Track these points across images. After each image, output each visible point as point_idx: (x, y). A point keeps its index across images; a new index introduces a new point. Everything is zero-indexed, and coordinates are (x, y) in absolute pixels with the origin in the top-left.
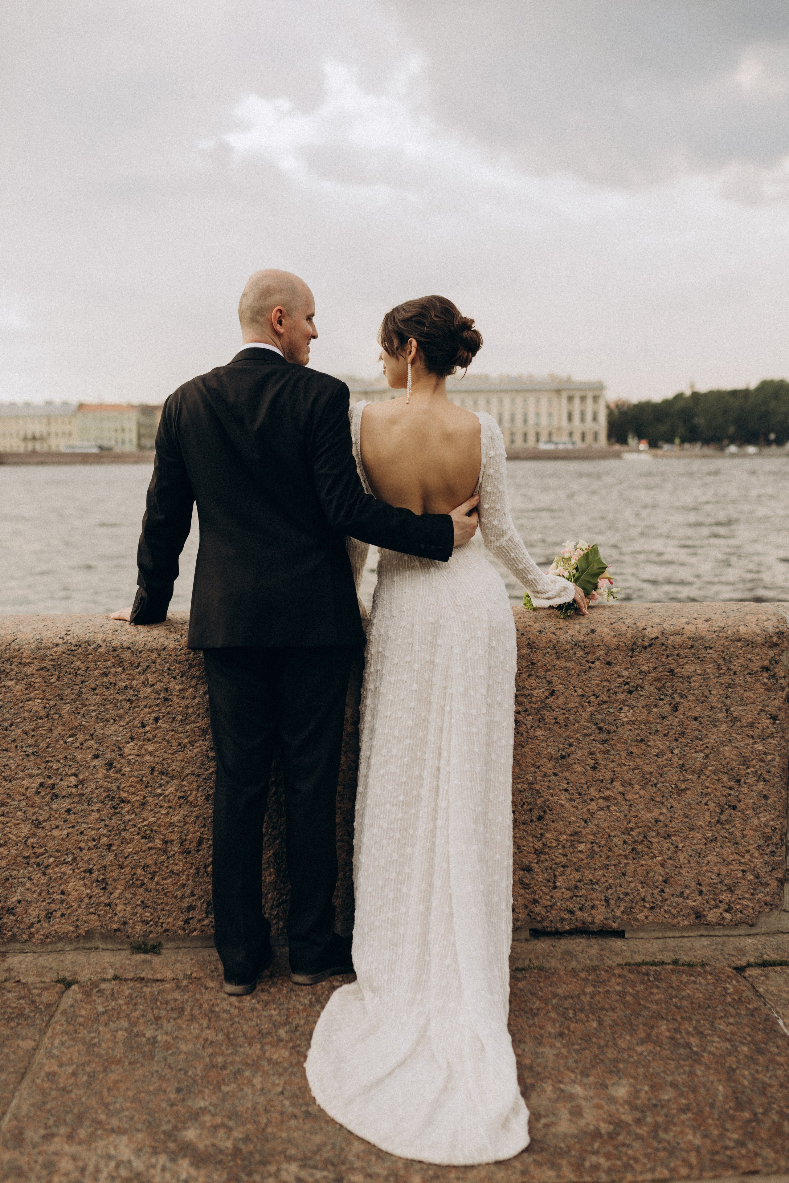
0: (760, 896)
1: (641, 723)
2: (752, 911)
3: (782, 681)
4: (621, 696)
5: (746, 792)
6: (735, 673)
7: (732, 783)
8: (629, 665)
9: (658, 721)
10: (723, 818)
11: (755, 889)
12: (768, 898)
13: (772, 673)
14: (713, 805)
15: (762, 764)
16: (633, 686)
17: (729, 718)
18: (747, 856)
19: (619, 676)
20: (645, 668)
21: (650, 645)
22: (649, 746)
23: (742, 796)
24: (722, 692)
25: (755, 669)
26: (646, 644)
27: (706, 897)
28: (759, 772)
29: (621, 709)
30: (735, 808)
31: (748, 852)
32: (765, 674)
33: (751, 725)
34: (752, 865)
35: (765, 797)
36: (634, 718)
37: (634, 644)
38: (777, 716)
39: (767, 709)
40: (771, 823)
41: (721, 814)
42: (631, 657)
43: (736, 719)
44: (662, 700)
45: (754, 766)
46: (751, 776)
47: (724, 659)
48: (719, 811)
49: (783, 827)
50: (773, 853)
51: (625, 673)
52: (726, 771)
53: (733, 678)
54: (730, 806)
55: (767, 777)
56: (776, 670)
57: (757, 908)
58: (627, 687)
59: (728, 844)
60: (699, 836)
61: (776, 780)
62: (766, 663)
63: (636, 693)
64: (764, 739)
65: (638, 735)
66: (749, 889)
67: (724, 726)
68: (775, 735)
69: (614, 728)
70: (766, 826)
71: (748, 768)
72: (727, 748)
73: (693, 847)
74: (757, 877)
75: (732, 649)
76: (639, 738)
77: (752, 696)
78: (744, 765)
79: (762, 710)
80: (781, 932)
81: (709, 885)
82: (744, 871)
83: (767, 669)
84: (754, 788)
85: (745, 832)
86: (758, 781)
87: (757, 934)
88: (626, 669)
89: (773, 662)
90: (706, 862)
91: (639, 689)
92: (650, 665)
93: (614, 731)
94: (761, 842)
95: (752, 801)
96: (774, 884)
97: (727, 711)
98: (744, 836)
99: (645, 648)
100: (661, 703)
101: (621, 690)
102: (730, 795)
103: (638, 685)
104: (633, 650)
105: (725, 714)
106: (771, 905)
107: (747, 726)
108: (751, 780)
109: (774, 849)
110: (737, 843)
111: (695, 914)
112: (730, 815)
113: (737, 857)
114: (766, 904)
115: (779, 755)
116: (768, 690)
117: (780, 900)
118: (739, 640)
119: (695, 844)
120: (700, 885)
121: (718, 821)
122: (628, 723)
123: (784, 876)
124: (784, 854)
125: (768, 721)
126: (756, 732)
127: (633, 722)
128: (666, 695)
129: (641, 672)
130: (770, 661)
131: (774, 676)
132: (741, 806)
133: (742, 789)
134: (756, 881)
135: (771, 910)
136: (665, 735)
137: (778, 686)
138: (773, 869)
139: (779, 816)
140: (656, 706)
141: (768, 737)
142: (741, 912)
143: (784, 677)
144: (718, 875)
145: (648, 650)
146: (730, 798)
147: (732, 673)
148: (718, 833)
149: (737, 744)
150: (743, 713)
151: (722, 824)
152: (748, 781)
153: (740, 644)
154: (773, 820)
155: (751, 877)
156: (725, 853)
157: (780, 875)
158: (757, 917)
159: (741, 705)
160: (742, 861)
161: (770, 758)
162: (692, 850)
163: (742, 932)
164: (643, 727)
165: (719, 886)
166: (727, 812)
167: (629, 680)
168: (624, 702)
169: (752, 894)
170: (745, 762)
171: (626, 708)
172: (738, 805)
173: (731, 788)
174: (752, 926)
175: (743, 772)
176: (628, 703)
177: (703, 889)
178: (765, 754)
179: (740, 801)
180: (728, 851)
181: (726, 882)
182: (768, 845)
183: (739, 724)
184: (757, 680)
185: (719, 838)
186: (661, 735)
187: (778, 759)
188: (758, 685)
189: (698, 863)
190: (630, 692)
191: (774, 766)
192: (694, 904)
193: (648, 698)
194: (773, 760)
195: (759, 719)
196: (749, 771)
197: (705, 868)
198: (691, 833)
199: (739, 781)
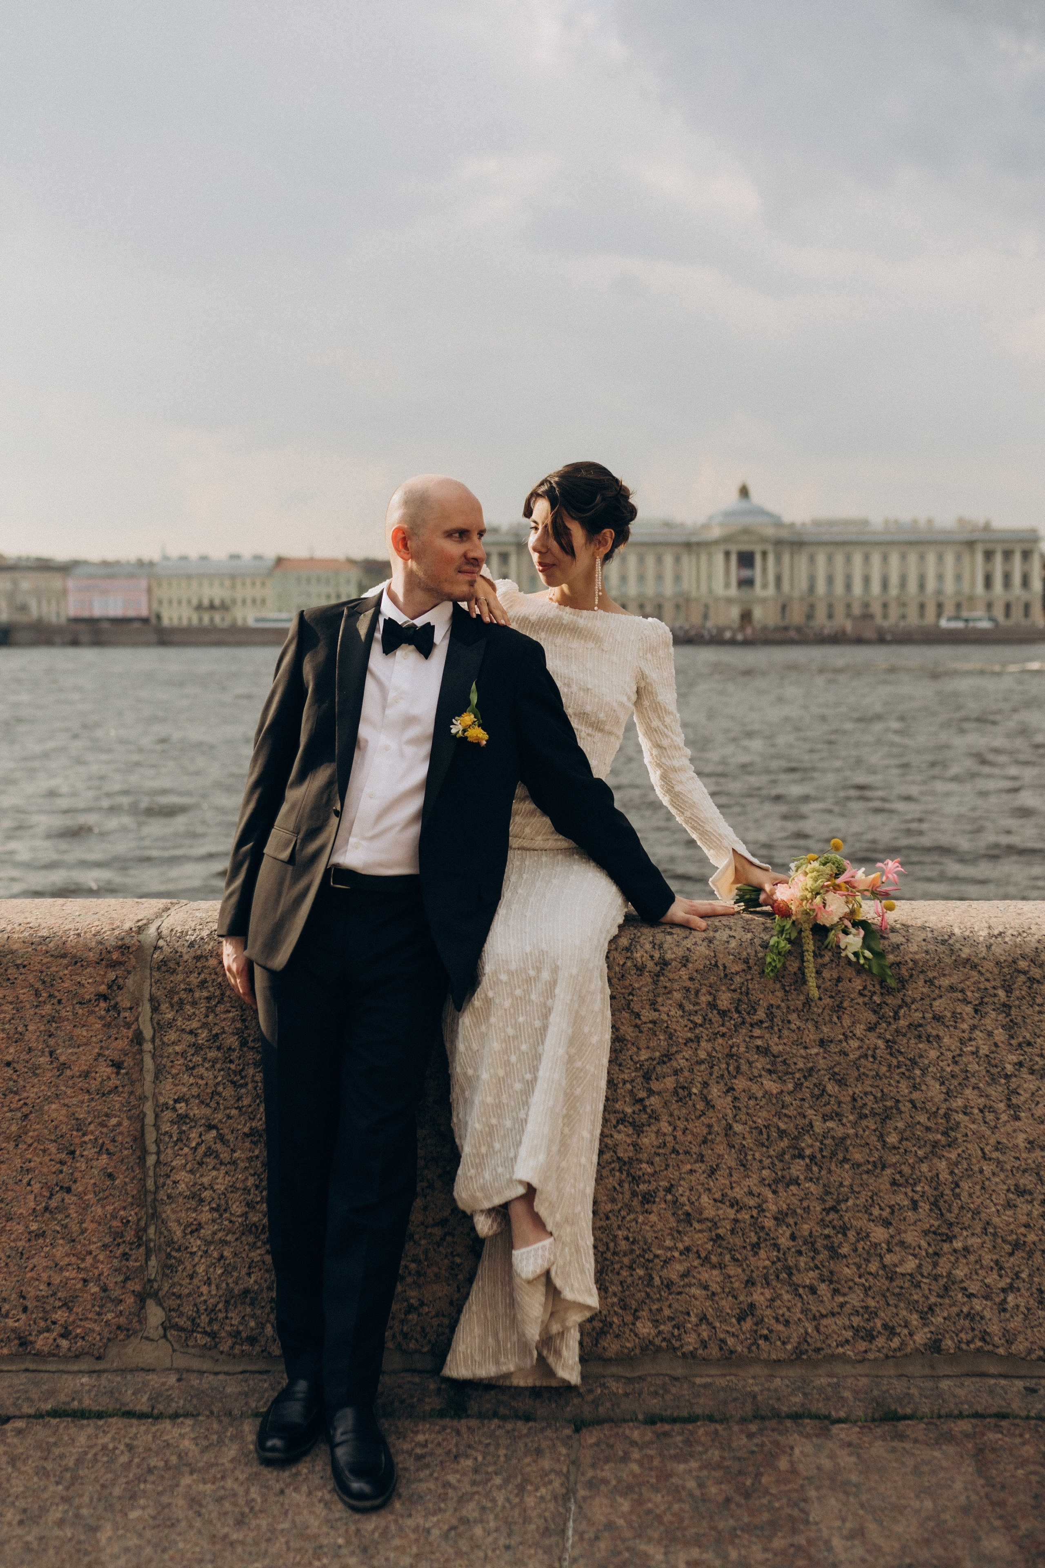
0: (110, 1316)
2: (98, 1338)
3: (127, 1014)
5: (83, 1168)
6: (60, 1002)
7: (63, 1156)
10: (53, 1204)
11: (101, 1307)
12: (122, 1320)
13: (113, 1002)
14: (38, 1186)
15: (105, 1130)
17: (55, 1065)
18: (89, 1260)
23: (78, 1175)
24: (42, 1028)
25: (87, 997)
27: (34, 1316)
28: (101, 1141)
30: (68, 1190)
31: (90, 1253)
32: (103, 1005)
33: (86, 1075)
34: (96, 1272)
35: (110, 1176)
38: (123, 1062)
39: (107, 1053)
40: (122, 1213)
41: (50, 1198)
43: (63, 1067)
45: (92, 1133)
46: (89, 1146)
47: (44, 982)
48: (47, 1194)
49: (139, 1220)
50: (125, 1256)
52: (53, 1138)
53: (58, 1008)
54: (62, 1188)
55: (112, 1149)
56: (119, 999)
57: (106, 1334)
59: (61, 1242)
60: (21, 1228)
61: (126, 1152)
62: (103, 988)
64: (104, 1095)
66: (93, 1306)
67: (49, 1074)
68: (120, 1089)
70: (114, 1217)
71: (84, 1135)
72: (53, 1106)
73: (13, 1244)
74: (105, 1289)
75: (54, 969)
77: (85, 1033)
78: (78, 1130)
79: (99, 1055)
80: (142, 1369)
81: (37, 1298)
82: (85, 1281)
83: (105, 998)
84: (95, 1163)
85: (84, 1225)
86: (99, 1153)
87: (105, 1371)
89: (115, 988)
90: (31, 1266)
94: (107, 1240)
95: (92, 1181)
96: (130, 1300)
97: (51, 1053)
98: (83, 1232)
102: (61, 1172)
105: (48, 1059)
106: (128, 1330)
107: (80, 1076)
108: (90, 1152)
109: (127, 1250)
110: (73, 1241)
111: (20, 1338)
112: (63, 1200)
113: (73, 1259)
114: (119, 1328)
115: (129, 1118)
116: (108, 1026)
117: (140, 1322)
118: (64, 956)
119: (14, 1241)
120: (24, 1298)
121: (46, 1209)
123: (144, 1288)
124: (142, 1258)
125: (109, 1070)
126: (94, 1085)
130: (110, 987)
131: (115, 1007)
132: (78, 1188)
133: (78, 1165)
134: (103, 1294)
135: (128, 1337)
137: (120, 1021)
138: (127, 1279)
139: (132, 1204)
141: (110, 1092)
142: (83, 1338)
143: (131, 1008)
144: (49, 1284)
146: (61, 1176)
147: (55, 1001)
148: (47, 1225)
149: (66, 1101)
150: (74, 1058)
151: (51, 1212)
152: (85, 1153)
153: (65, 961)
154: (124, 1208)
155: (96, 1289)
156: (58, 1254)
157: (138, 1288)
158: (106, 1346)
159: (70, 1046)
160: (82, 1266)
161: (114, 1121)
162: (11, 1248)
163: (84, 1366)
165: (51, 1300)
166: (58, 1197)
169: (99, 1314)
170: (80, 1127)
172: (74, 1187)
173: (62, 1163)
174: (99, 1358)
175: (77, 1141)
177: (28, 1304)
178: (107, 1115)
179: (75, 1182)
180: (61, 1250)
181: (59, 1294)
182: (119, 1245)
183: (68, 1073)
184: (91, 1012)
185: (49, 1233)
187: (126, 1123)
188: (92, 1019)
189: (20, 1267)
191: (121, 1133)
192: (16, 1324)
194: (119, 1124)
195: (96, 1066)
196: (86, 1139)
197: (29, 1275)
198: (9, 1224)
199: (73, 1153)
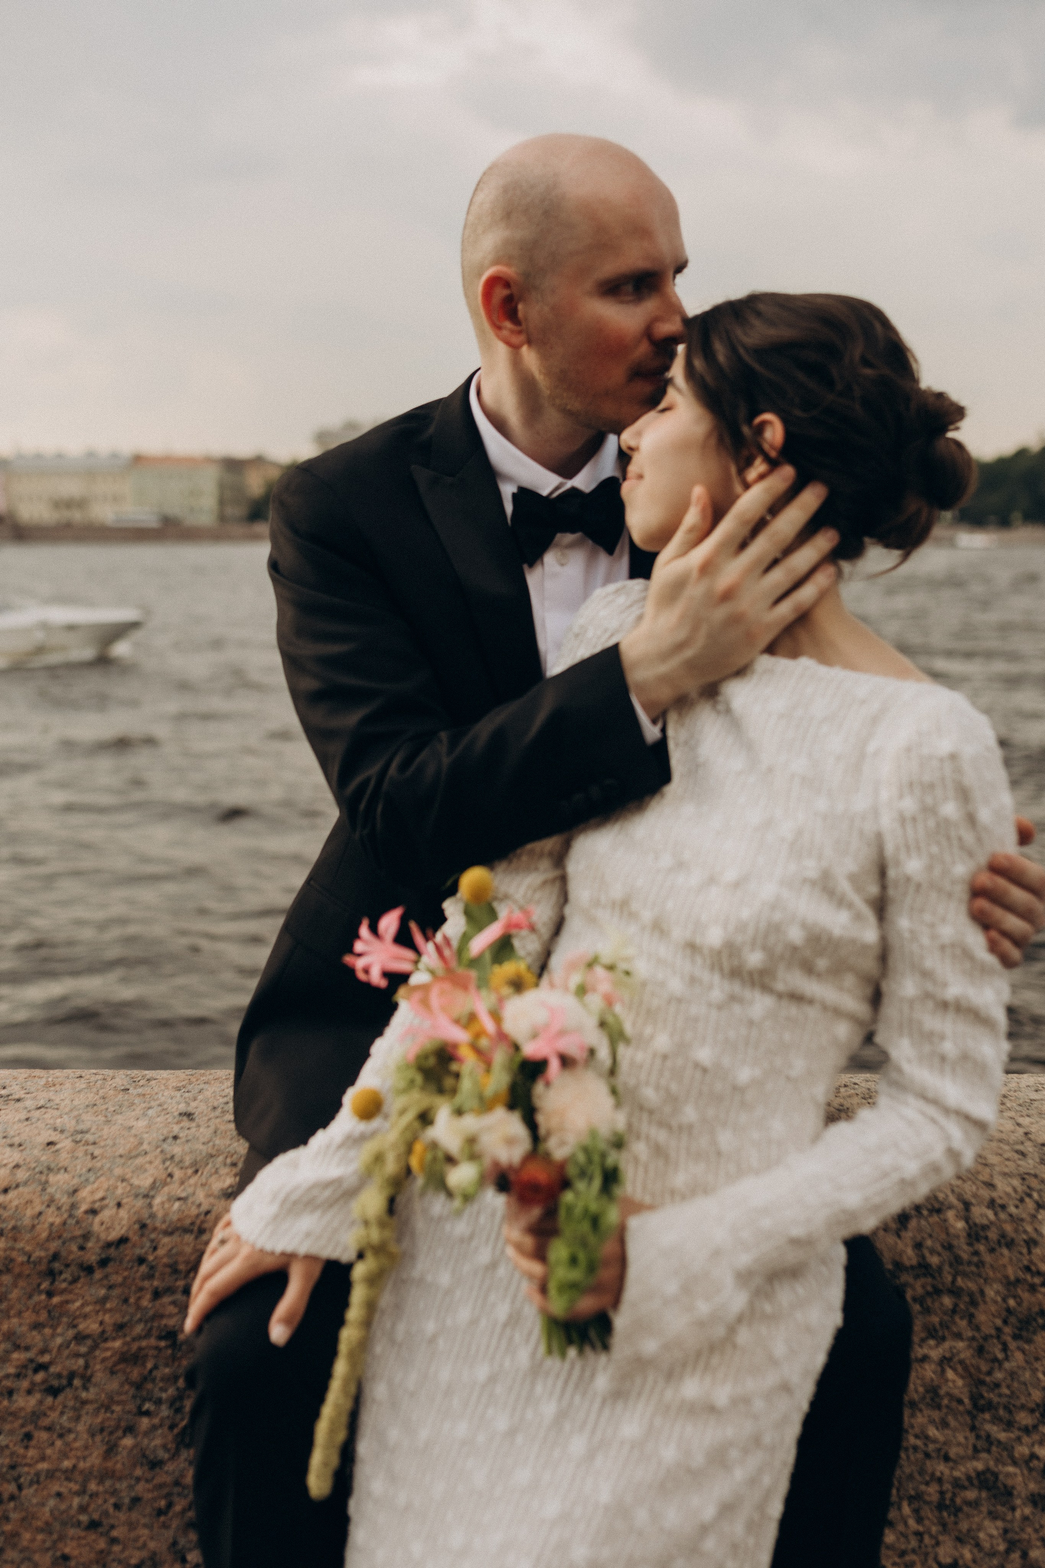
1: (87, 1476)
4: (26, 1403)
8: (43, 1316)
9: (138, 1472)
16: (59, 1376)
19: (17, 1347)
20: (91, 1326)
21: (104, 1263)
22: (114, 1541)
26: (92, 1258)
29: (28, 1436)
36: (67, 1464)
37: (55, 1257)
42: (50, 1294)
44: (147, 1413)
51: (36, 1338)
58: (39, 1377)
63: (68, 1392)
65: (83, 1509)
69: (12, 1488)
76: (84, 1518)
88: (37, 1326)
91: (77, 1382)
92: (107, 1318)
93: (12, 1498)
99: (89, 1270)
100: (145, 1422)
101: (25, 1384)
103: (72, 1376)
104: (51, 1274)
122: (51, 1475)
127: (69, 1475)
128: (159, 1402)
129: (80, 1338)
136: (160, 1512)
140: (130, 1430)
145: (98, 1275)
164: (93, 1486)
167: (46, 1358)
168: (36, 1416)
171: (44, 1435)
176: (46, 1422)
186: (148, 1510)
190: (54, 1392)
193: (108, 1408)
